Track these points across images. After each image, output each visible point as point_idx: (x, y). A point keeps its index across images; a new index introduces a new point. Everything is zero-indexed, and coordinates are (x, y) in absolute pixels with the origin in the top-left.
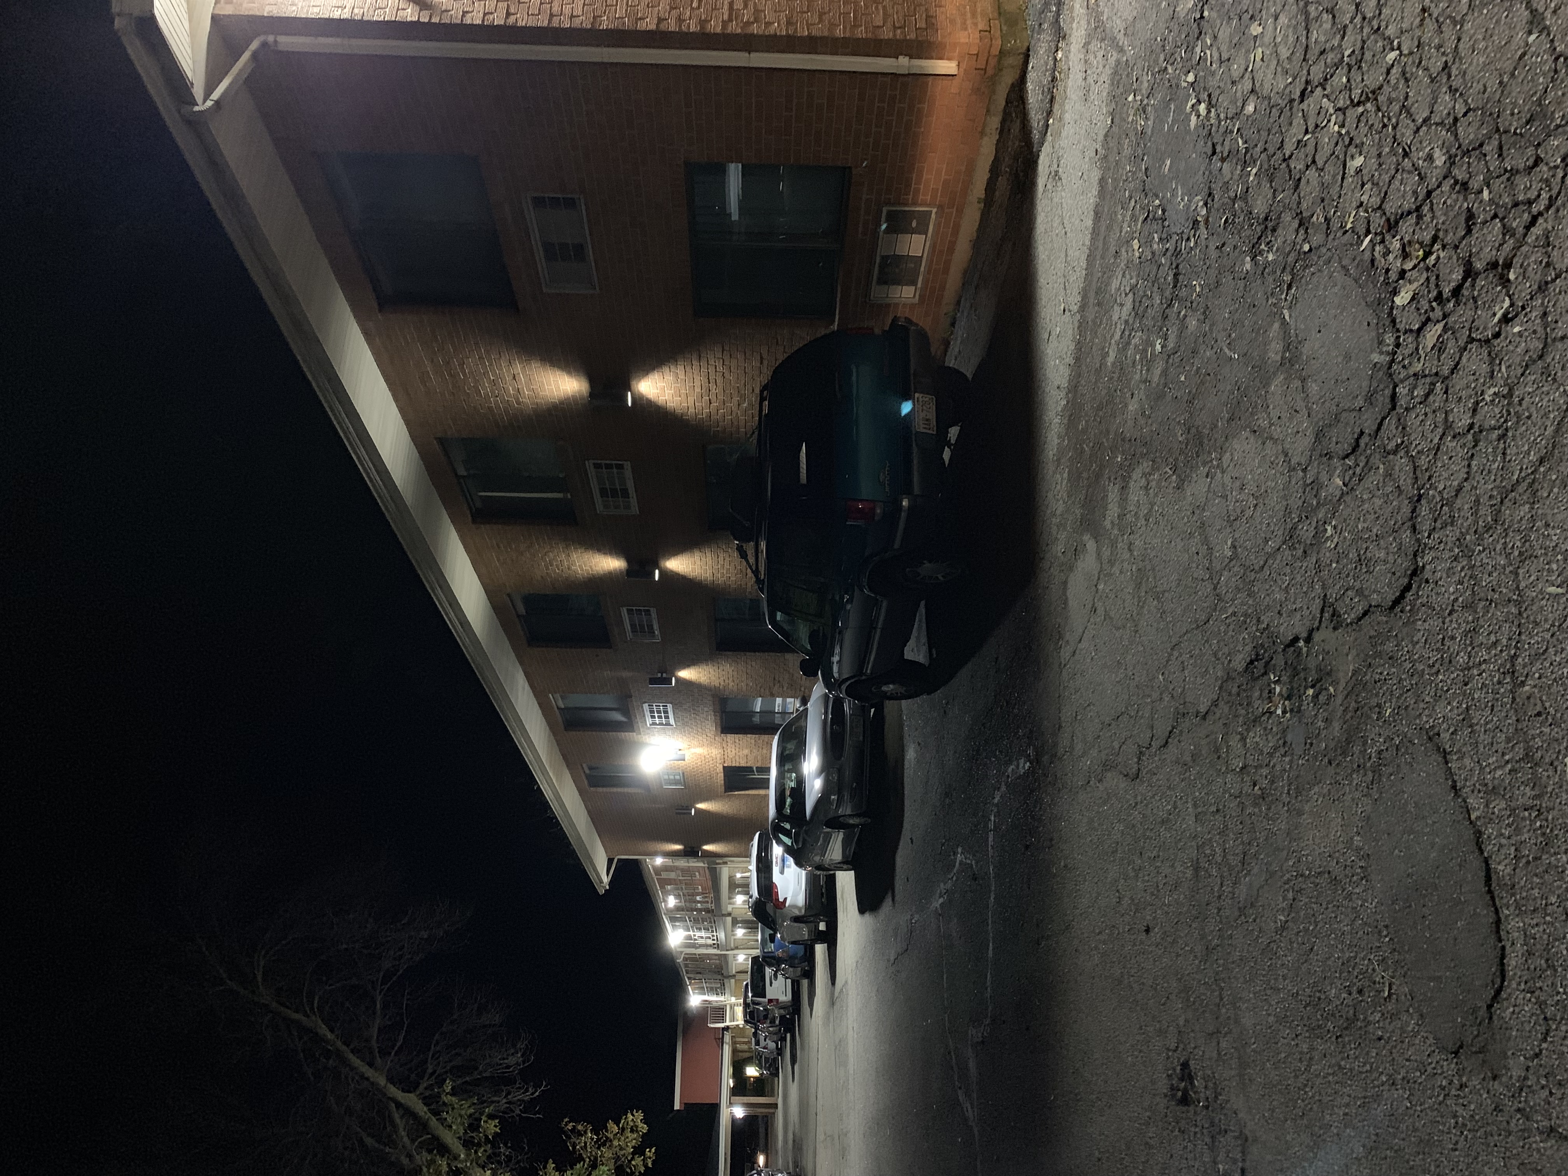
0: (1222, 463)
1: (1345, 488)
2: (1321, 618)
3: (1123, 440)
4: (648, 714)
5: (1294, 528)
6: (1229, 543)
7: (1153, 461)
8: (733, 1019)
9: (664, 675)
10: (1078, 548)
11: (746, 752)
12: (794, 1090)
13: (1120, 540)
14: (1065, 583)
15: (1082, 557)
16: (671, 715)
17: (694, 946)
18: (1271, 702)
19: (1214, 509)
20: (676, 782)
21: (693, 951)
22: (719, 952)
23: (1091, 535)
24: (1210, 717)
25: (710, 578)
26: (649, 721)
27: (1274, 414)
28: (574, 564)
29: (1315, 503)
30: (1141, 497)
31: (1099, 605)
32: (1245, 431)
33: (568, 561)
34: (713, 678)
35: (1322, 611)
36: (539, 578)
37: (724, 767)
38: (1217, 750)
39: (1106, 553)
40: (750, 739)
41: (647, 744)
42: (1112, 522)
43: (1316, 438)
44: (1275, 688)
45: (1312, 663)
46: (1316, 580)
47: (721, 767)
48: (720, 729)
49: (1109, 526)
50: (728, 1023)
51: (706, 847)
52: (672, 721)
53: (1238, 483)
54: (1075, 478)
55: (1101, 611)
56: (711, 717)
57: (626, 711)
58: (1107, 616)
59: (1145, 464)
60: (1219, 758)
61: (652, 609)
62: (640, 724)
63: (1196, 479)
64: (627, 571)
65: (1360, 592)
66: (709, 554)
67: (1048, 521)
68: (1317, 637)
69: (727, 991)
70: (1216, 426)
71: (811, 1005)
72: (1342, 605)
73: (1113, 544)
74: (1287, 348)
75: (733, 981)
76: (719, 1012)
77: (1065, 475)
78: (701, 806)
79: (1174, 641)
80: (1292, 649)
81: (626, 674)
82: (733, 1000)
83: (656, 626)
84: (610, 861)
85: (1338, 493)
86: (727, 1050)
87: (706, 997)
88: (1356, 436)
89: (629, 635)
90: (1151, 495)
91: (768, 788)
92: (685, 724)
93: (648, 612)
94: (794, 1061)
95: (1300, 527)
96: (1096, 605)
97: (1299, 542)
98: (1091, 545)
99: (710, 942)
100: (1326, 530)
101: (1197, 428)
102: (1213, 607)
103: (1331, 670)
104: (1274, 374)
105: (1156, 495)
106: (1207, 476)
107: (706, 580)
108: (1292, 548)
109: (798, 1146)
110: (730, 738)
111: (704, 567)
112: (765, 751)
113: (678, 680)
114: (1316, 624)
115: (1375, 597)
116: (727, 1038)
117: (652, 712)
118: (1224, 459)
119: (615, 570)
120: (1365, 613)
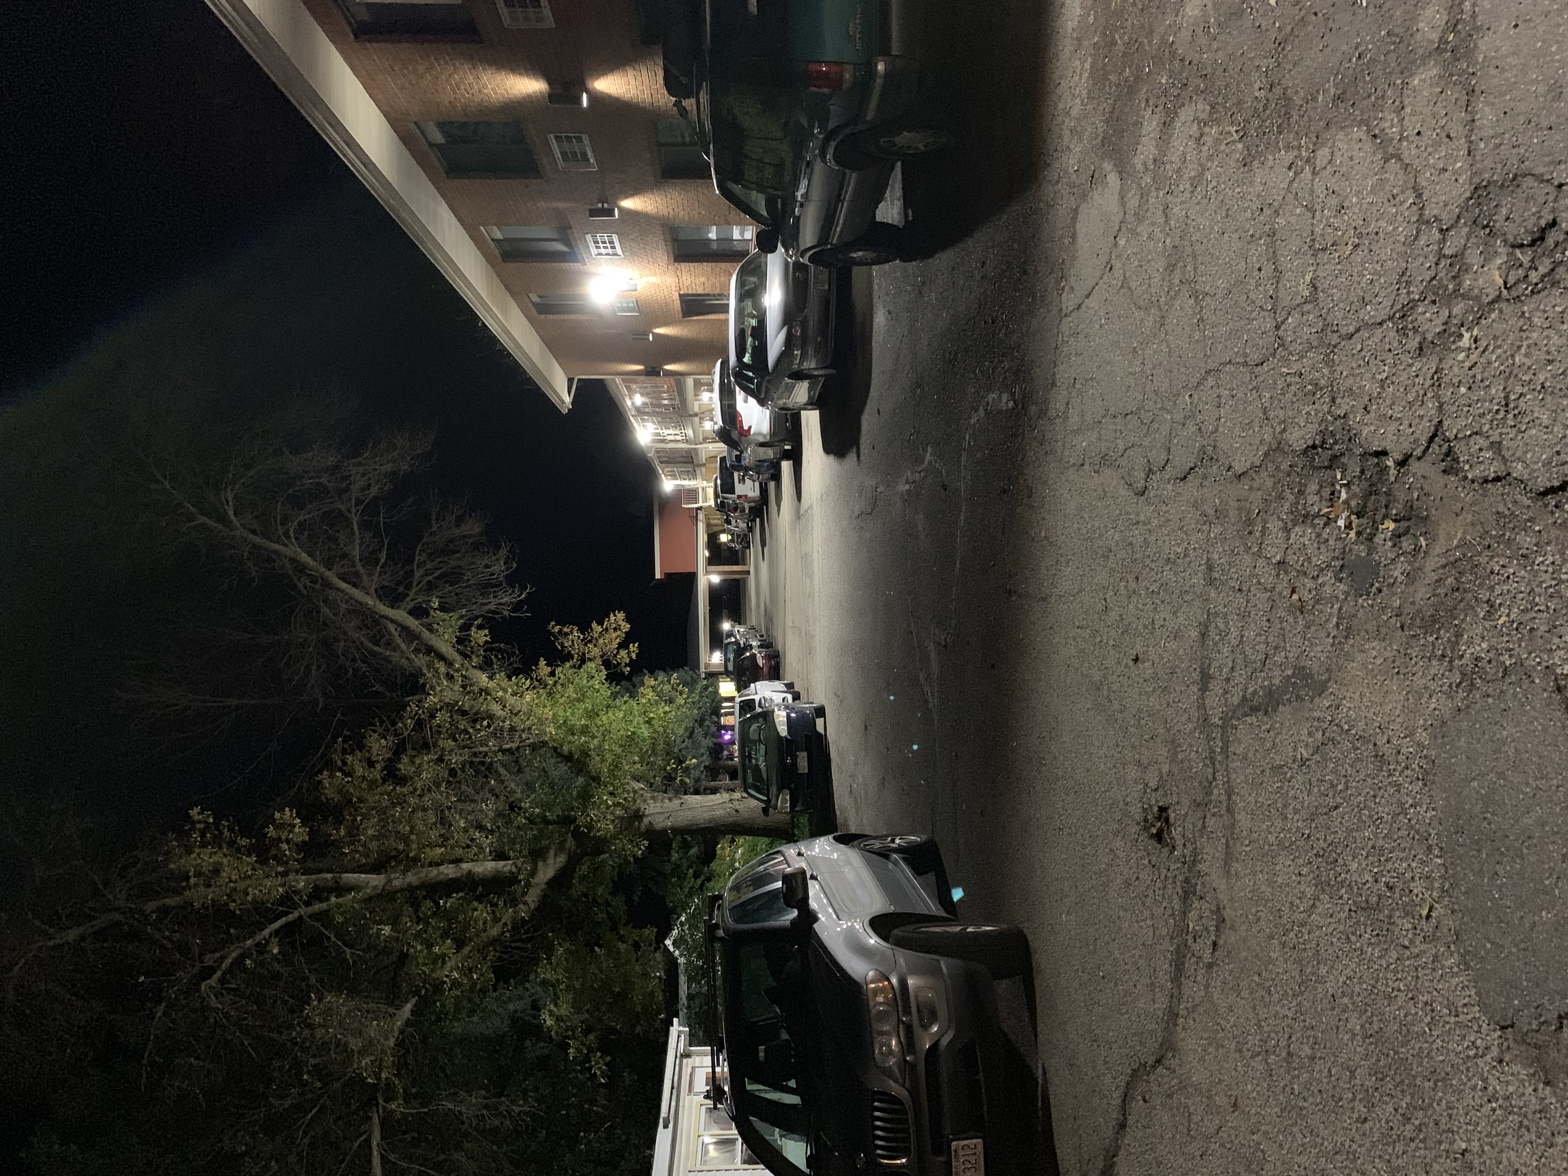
0: (1315, 158)
1: (1505, 292)
2: (1428, 448)
3: (1173, 54)
4: (592, 246)
5: (1412, 305)
6: (1308, 278)
7: (1212, 107)
8: (705, 500)
9: (606, 205)
10: (1096, 176)
11: (702, 279)
12: (764, 567)
13: (1154, 194)
14: (1076, 211)
15: (1100, 189)
16: (617, 244)
17: (662, 441)
18: (1332, 506)
19: (1293, 219)
20: (630, 310)
21: (662, 445)
22: (688, 446)
23: (1115, 165)
24: (1245, 480)
25: (648, 99)
26: (594, 251)
27: (1412, 125)
28: (486, 87)
29: (1451, 287)
30: (1189, 150)
31: (1117, 265)
32: (1359, 127)
33: (477, 83)
34: (660, 207)
35: (1431, 439)
36: (447, 102)
37: (680, 295)
38: (1249, 522)
39: (1133, 202)
40: (706, 266)
41: (594, 274)
42: (1145, 164)
43: (1473, 194)
44: (1340, 492)
45: (1401, 496)
46: (1429, 395)
47: (676, 296)
48: (672, 259)
49: (1139, 167)
50: (701, 504)
51: (667, 367)
52: (619, 250)
53: (1334, 201)
54: (1099, 75)
55: (1118, 272)
56: (662, 245)
57: (567, 241)
58: (1124, 283)
59: (1200, 106)
60: (1250, 533)
61: (584, 136)
62: (584, 255)
63: (1271, 163)
64: (550, 95)
65: (1497, 447)
66: (644, 72)
67: (1060, 119)
68: (1414, 466)
69: (699, 476)
70: (1315, 99)
71: (779, 506)
72: (1463, 448)
73: (1144, 195)
74: (1453, 26)
75: (703, 469)
76: (692, 495)
77: (1087, 66)
78: (659, 331)
79: (1212, 364)
80: (1376, 460)
81: (561, 205)
82: (705, 483)
83: (590, 154)
84: (570, 381)
85: (1493, 294)
86: (701, 526)
87: (679, 482)
88: (1543, 223)
89: (561, 163)
90: (1204, 154)
91: (727, 312)
92: (633, 254)
93: (579, 139)
94: (763, 544)
95: (1420, 310)
96: (1113, 262)
97: (1415, 330)
98: (1113, 179)
99: (679, 438)
100: (1461, 336)
101: (1286, 89)
102: (1272, 350)
103: (1427, 517)
104: (1424, 59)
105: (1210, 158)
106: (1290, 168)
107: (644, 101)
108: (1403, 332)
109: (769, 618)
110: (684, 266)
111: (640, 88)
112: (723, 279)
113: (621, 210)
114: (1418, 452)
115: (1519, 467)
116: (701, 516)
117: (596, 242)
118: (1320, 153)
119: (535, 93)
120: (1498, 479)
